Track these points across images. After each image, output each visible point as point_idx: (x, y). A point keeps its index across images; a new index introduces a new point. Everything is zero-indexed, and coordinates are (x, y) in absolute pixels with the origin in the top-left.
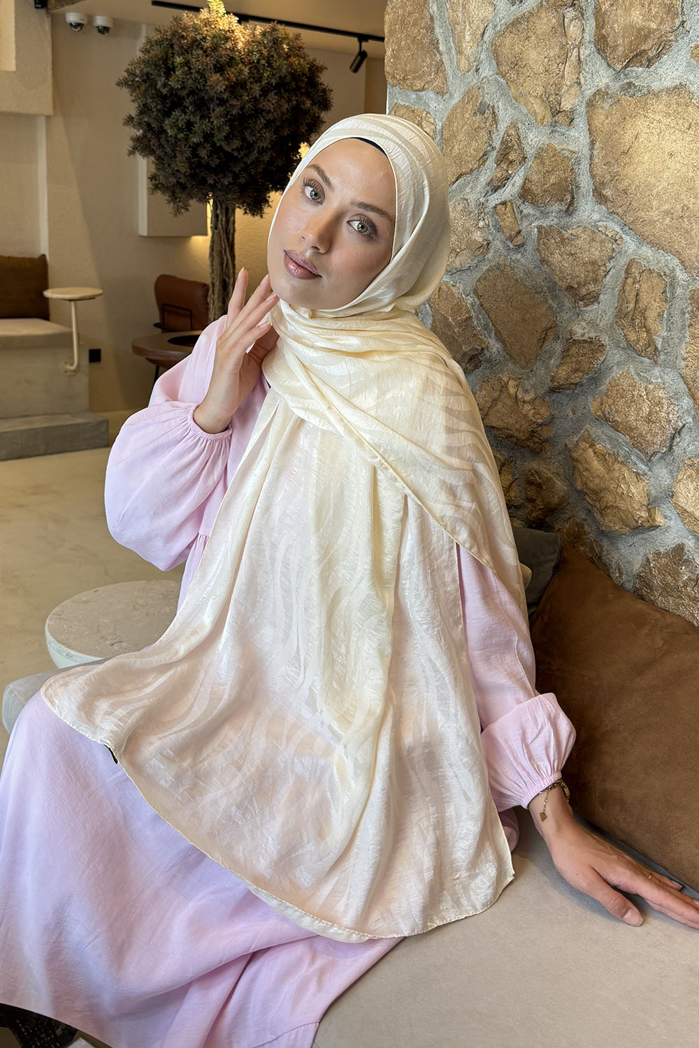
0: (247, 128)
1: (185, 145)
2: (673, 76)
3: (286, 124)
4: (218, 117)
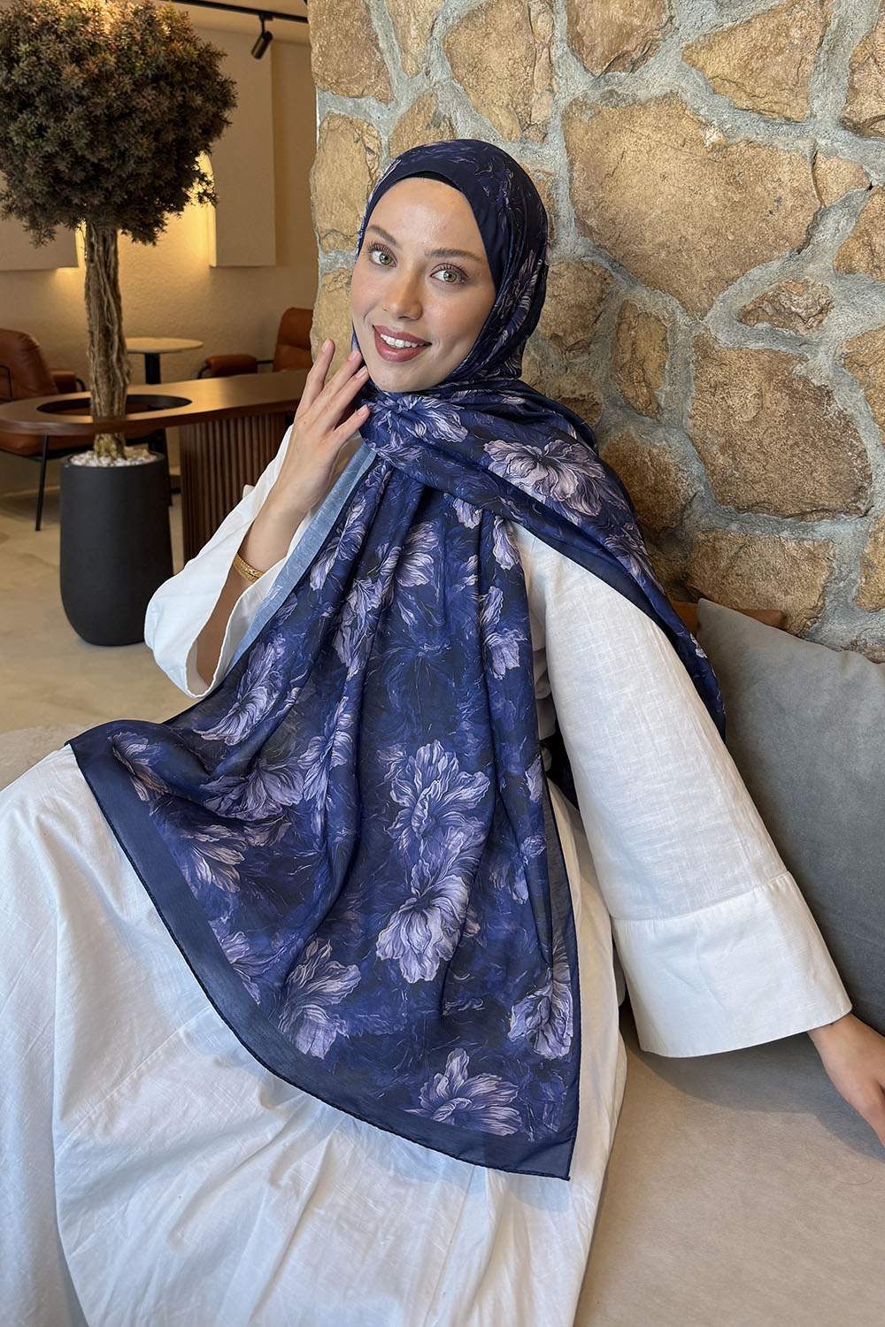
2: (662, 82)
3: (170, 127)
4: (76, 120)
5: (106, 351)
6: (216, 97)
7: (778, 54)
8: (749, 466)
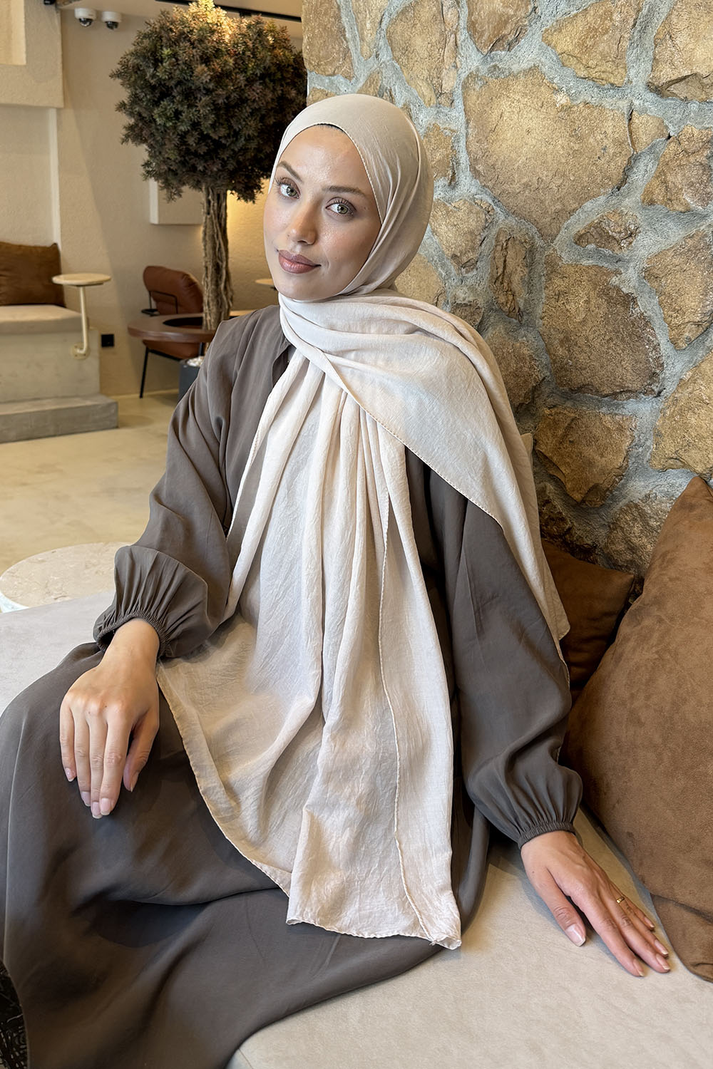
0: (232, 117)
1: (174, 134)
2: (529, 58)
3: (271, 113)
4: (204, 106)
5: (217, 281)
7: (604, 34)
8: (579, 356)
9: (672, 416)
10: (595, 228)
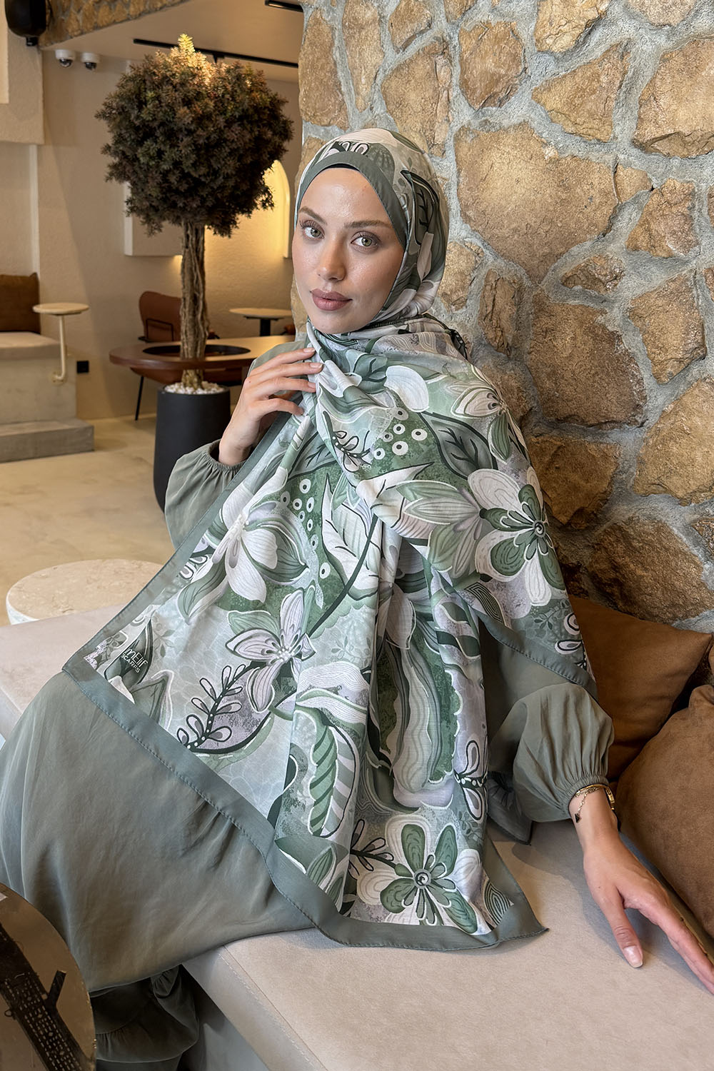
0: (213, 156)
1: (156, 172)
2: (519, 114)
3: (249, 152)
4: (185, 147)
5: (194, 312)
6: (280, 132)
7: (592, 94)
8: (566, 388)
9: (655, 445)
10: (582, 271)
